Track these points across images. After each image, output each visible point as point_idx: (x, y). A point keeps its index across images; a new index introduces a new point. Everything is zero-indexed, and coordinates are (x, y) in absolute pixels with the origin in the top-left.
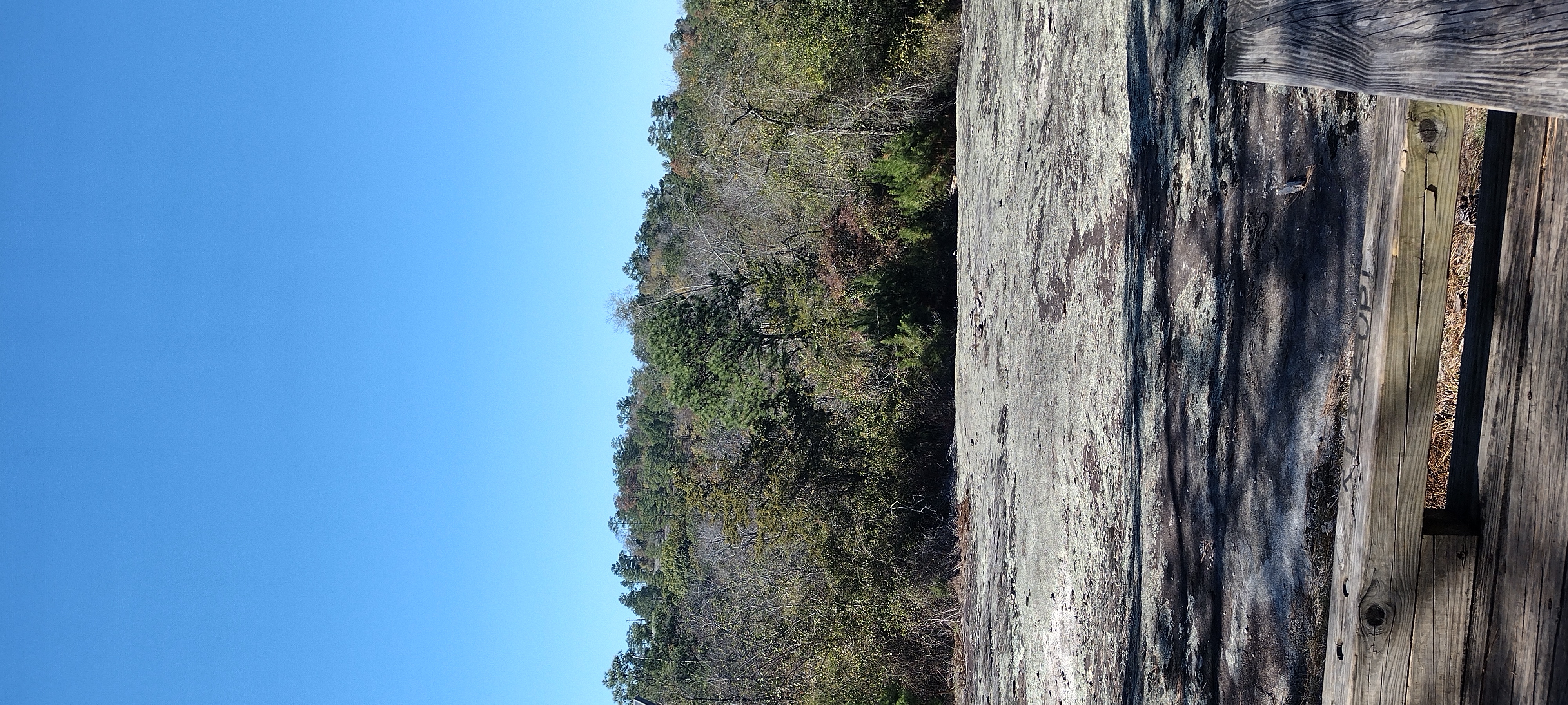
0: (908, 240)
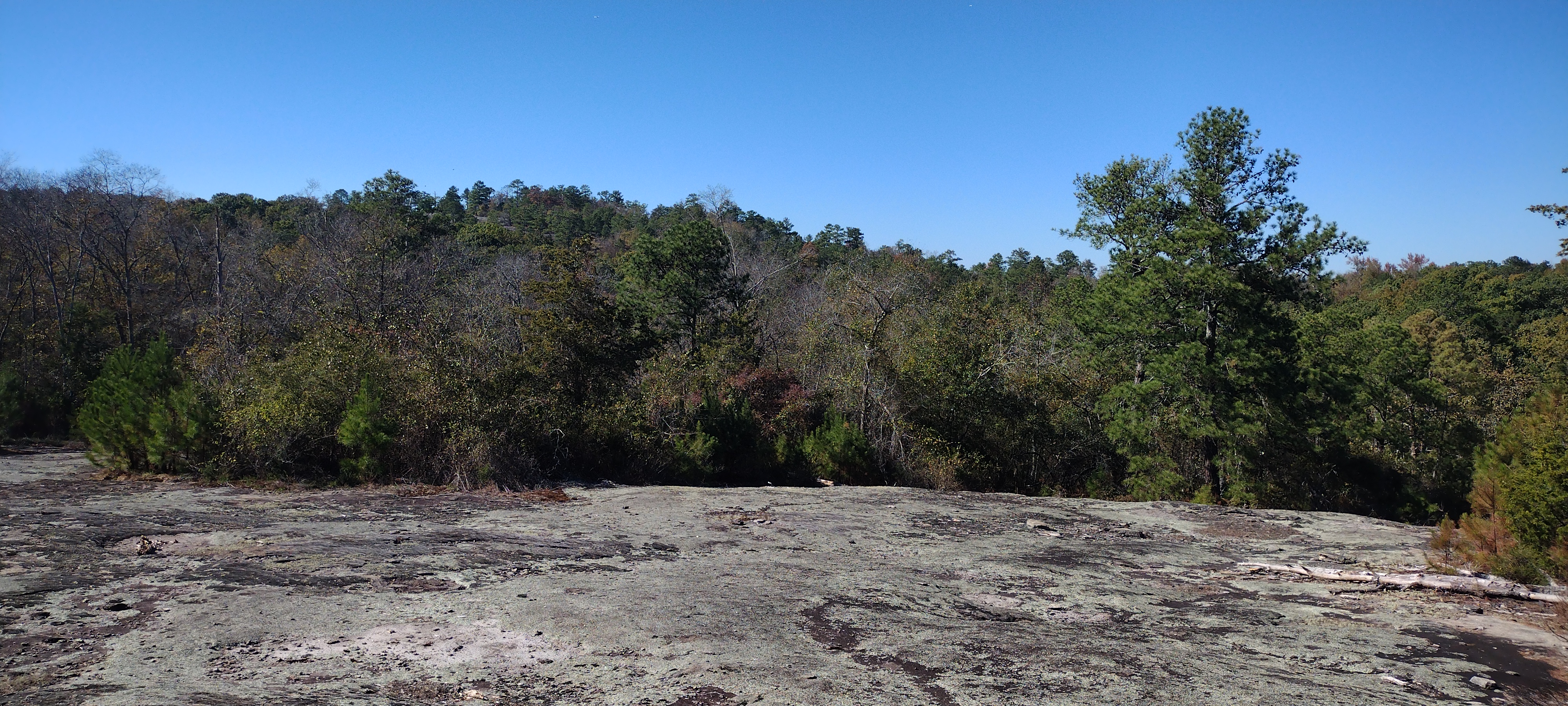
0: (777, 442)
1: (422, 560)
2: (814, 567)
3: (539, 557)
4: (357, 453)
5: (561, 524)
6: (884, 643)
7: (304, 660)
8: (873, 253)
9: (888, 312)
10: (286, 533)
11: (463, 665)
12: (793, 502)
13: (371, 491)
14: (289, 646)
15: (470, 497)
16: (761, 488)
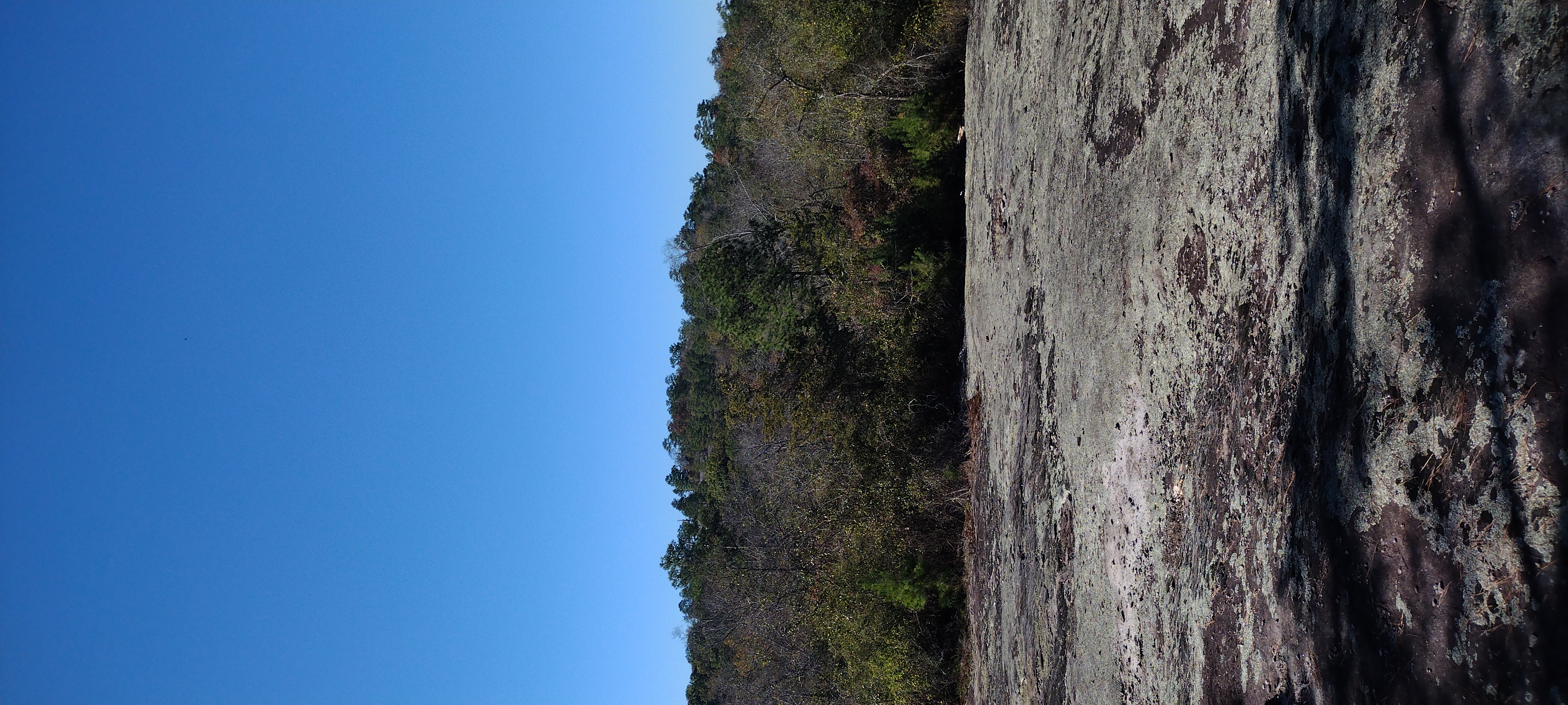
0: (919, 187)
1: (1041, 534)
2: (1053, 150)
3: (1039, 425)
4: (934, 591)
5: (1005, 402)
6: (1136, 80)
7: (1140, 643)
8: (722, 89)
9: (784, 75)
10: (1013, 658)
11: (1148, 497)
12: (983, 170)
13: (970, 579)
14: (1126, 657)
15: (976, 487)
16: (967, 203)
